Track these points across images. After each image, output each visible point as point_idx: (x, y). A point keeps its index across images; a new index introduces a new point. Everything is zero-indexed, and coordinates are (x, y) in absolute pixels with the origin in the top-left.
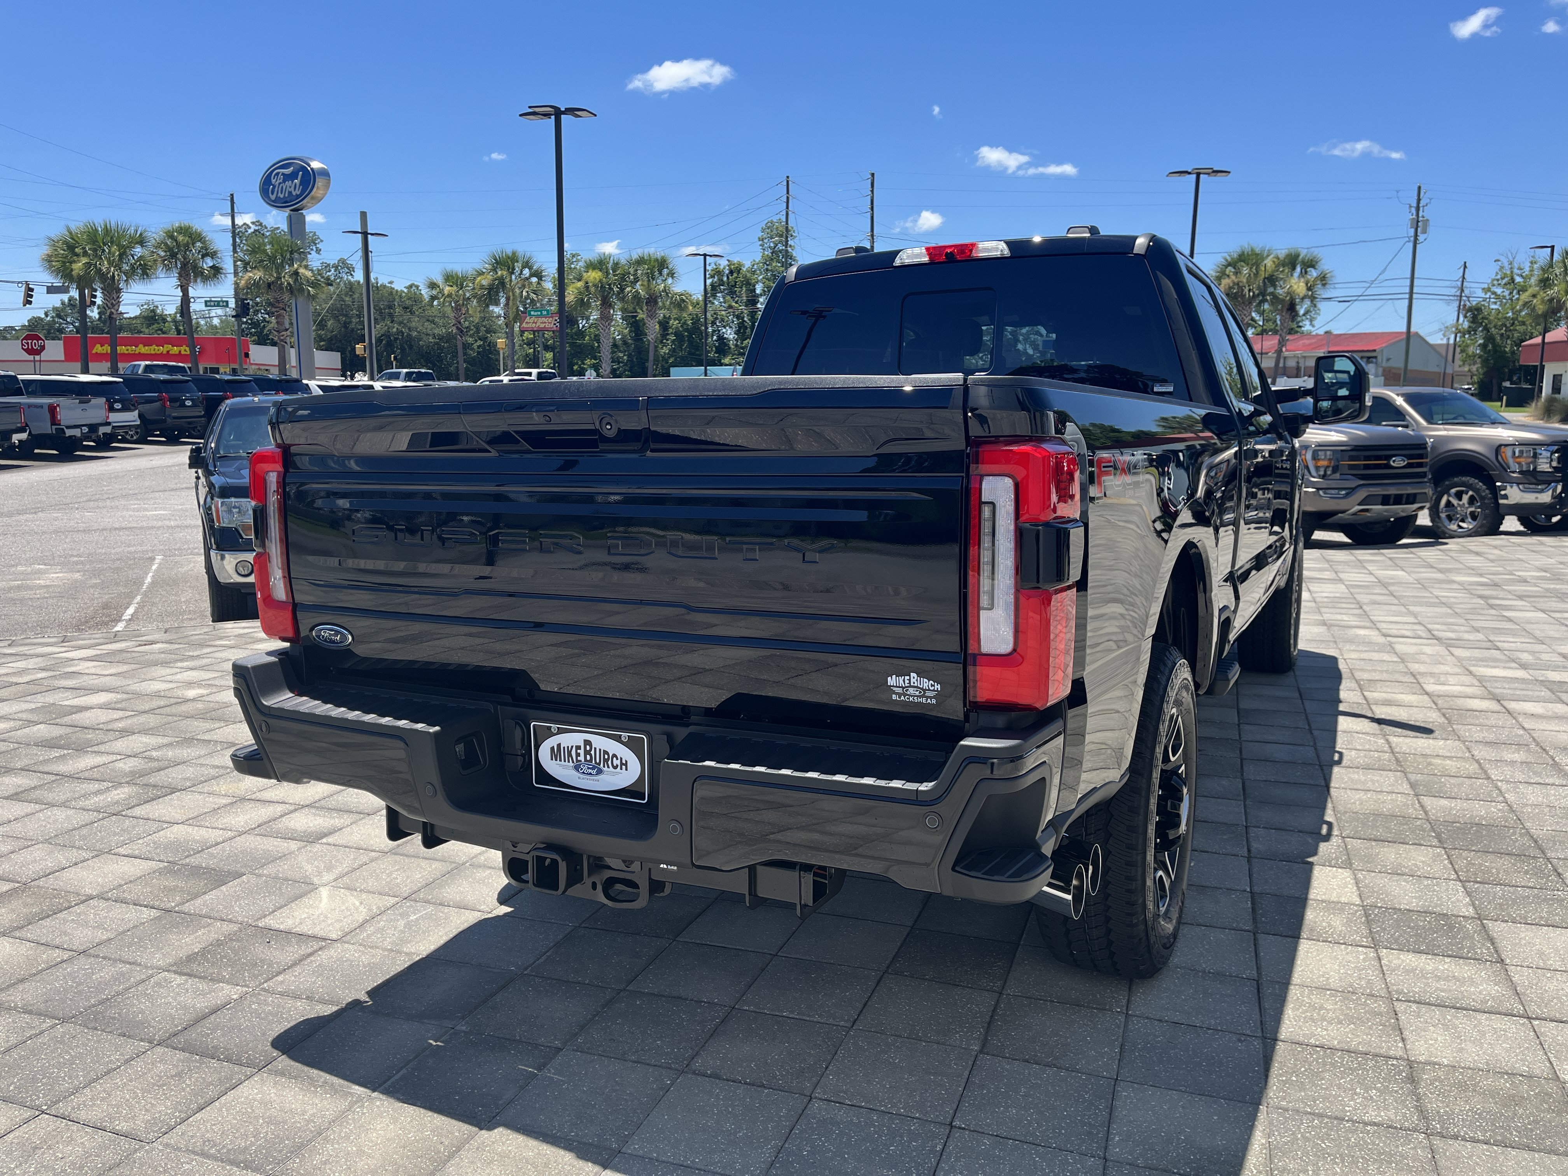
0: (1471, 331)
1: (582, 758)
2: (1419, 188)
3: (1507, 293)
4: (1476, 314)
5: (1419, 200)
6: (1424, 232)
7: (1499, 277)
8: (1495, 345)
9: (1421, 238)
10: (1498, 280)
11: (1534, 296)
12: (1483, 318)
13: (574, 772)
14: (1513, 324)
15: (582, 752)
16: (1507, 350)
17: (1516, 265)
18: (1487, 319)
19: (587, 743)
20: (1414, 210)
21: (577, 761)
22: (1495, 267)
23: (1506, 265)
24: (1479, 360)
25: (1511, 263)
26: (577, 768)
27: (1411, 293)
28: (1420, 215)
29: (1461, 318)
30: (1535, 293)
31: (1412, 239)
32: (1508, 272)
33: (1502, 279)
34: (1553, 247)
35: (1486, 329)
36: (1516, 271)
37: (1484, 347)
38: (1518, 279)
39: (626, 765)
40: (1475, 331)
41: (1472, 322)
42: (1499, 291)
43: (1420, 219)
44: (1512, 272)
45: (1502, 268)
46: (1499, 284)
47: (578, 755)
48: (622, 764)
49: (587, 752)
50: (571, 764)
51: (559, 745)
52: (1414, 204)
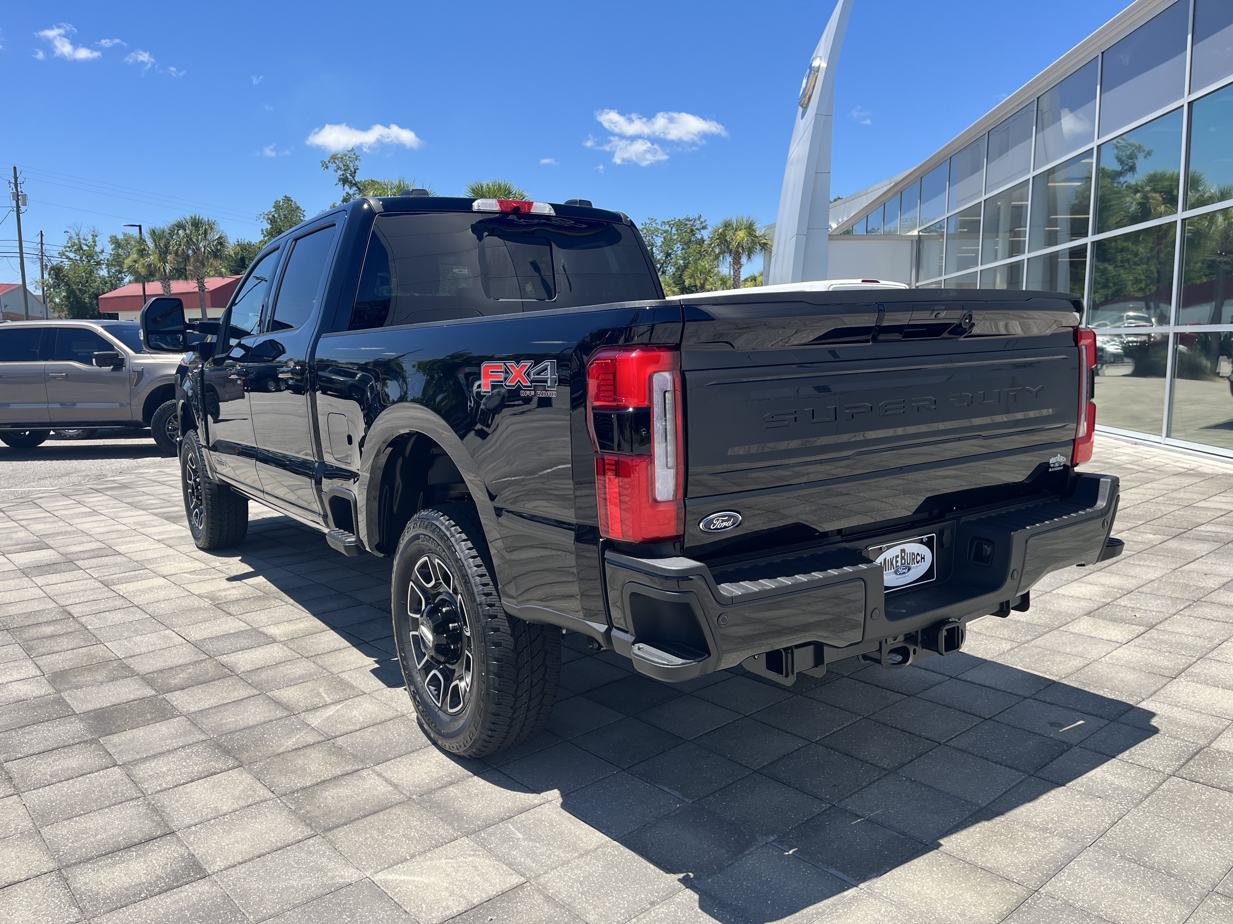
0: (56, 286)
1: (899, 564)
2: (15, 168)
3: (78, 258)
4: (57, 271)
5: (16, 178)
6: (25, 204)
7: (69, 245)
8: (75, 296)
9: (23, 209)
10: (69, 247)
11: (135, 262)
12: (63, 276)
13: (895, 576)
14: (87, 282)
15: (899, 559)
16: (86, 301)
17: (82, 237)
18: (67, 276)
19: (903, 551)
20: (13, 186)
21: (897, 566)
22: (66, 237)
23: (74, 235)
24: (65, 309)
25: (78, 235)
26: (896, 573)
27: (21, 253)
28: (19, 190)
29: (46, 276)
30: (136, 259)
31: (15, 209)
32: (77, 242)
33: (73, 246)
34: (140, 226)
35: (67, 284)
36: (82, 241)
37: (67, 297)
38: (85, 248)
39: (924, 558)
40: (59, 285)
41: (56, 279)
42: (72, 255)
43: (20, 193)
44: (80, 242)
45: (70, 238)
46: (71, 251)
47: (897, 562)
48: (922, 558)
49: (903, 558)
50: (893, 570)
51: (885, 560)
52: (13, 181)
